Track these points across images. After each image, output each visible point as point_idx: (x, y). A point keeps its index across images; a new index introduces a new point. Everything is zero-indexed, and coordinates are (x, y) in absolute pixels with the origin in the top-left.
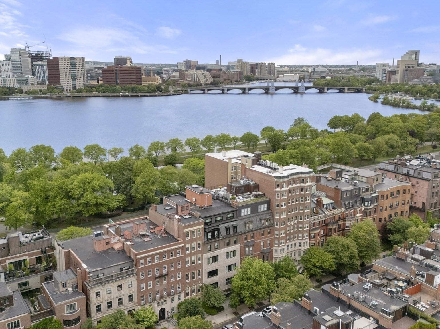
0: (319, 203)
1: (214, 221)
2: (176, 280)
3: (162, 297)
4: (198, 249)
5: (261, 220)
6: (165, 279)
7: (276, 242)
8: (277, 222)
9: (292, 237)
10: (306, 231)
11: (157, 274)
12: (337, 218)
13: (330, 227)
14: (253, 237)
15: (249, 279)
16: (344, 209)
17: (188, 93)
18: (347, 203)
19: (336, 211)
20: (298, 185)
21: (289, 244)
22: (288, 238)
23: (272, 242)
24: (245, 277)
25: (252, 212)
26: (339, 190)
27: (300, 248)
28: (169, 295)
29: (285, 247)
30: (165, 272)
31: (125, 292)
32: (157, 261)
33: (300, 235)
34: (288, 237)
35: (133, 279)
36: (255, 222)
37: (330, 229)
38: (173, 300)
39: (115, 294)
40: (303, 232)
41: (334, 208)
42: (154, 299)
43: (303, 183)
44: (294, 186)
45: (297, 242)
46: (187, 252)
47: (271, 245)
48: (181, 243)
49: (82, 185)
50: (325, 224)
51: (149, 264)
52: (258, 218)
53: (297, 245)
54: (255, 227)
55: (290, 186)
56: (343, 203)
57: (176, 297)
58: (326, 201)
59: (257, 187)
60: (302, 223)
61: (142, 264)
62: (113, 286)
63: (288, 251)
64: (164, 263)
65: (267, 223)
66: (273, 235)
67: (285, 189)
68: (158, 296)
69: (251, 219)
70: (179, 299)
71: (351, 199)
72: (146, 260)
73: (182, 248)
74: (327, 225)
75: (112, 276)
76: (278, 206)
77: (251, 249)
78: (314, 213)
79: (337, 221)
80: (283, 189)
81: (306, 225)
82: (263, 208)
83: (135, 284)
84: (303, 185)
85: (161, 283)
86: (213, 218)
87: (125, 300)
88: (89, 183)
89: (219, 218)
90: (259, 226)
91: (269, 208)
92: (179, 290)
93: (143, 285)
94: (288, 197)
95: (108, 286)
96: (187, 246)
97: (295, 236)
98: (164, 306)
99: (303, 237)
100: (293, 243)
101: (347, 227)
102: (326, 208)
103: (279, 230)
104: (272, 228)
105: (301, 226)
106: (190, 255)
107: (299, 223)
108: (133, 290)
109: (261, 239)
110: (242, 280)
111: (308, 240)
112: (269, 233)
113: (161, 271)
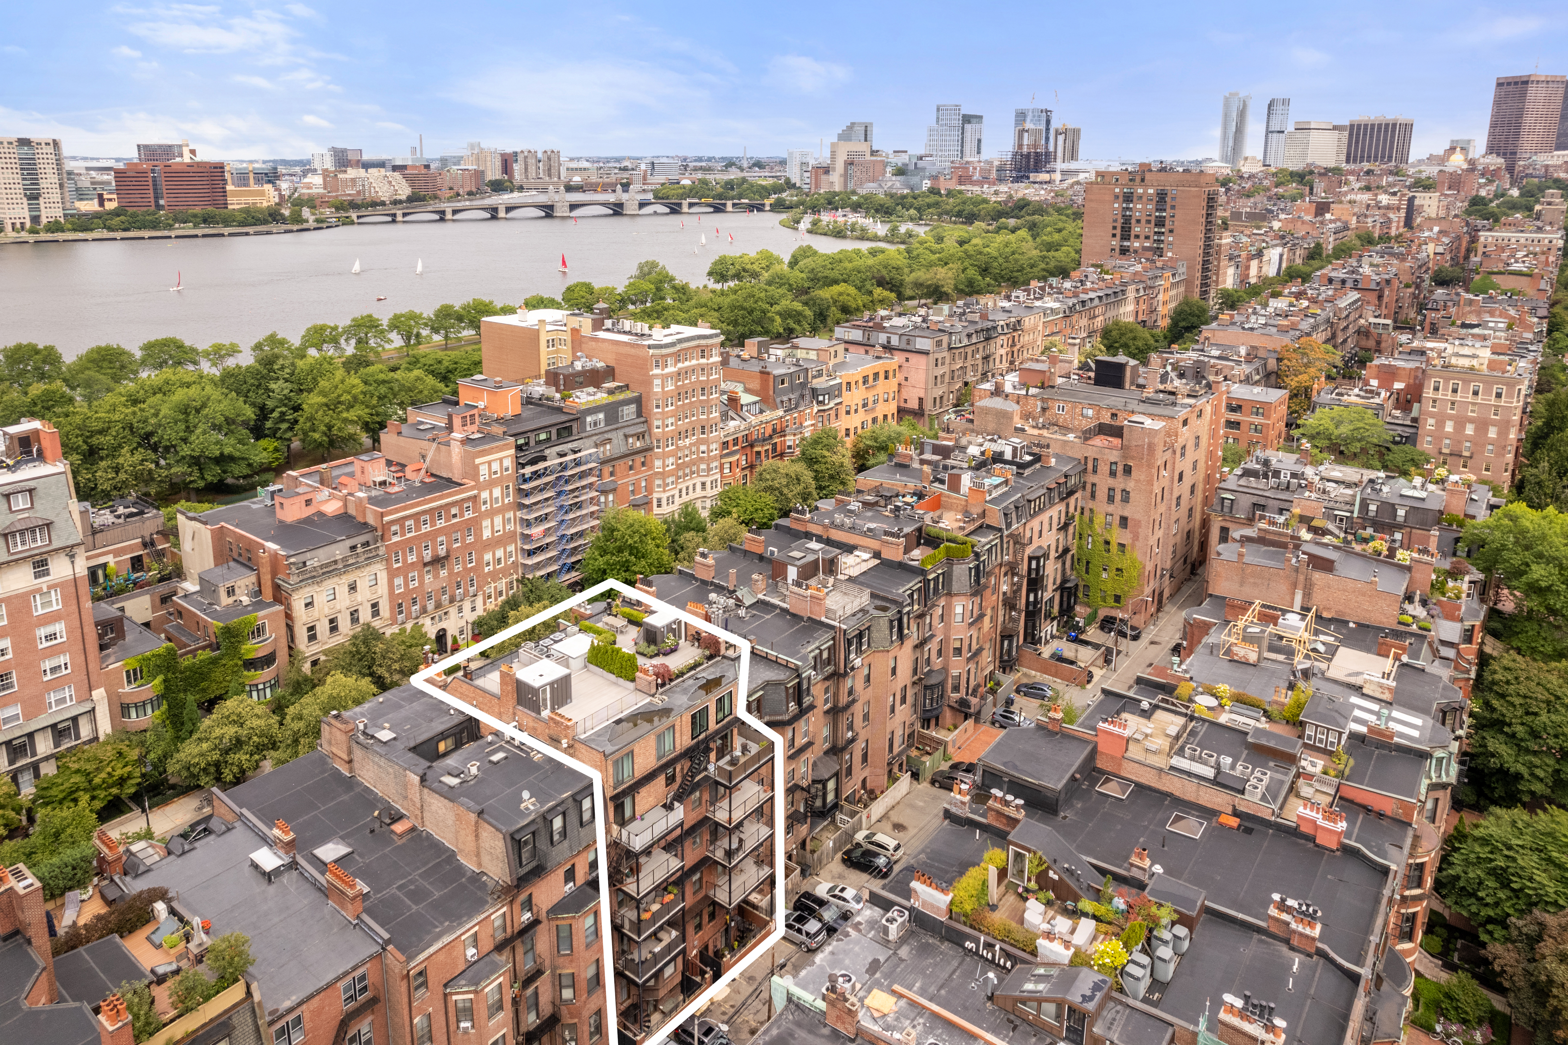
0: (733, 401)
1: (532, 443)
2: (465, 568)
3: (438, 606)
4: (506, 501)
5: (626, 437)
6: (443, 566)
7: (658, 482)
8: (658, 441)
9: (687, 471)
10: (714, 458)
11: (428, 556)
12: (769, 431)
13: (756, 449)
14: (612, 474)
16: (780, 413)
17: (352, 223)
18: (785, 399)
19: (768, 415)
20: (694, 362)
21: (683, 486)
22: (680, 473)
23: (649, 480)
24: (611, 546)
25: (608, 422)
26: (768, 373)
27: (704, 494)
28: (452, 600)
29: (676, 492)
30: (442, 551)
31: (364, 596)
32: (426, 529)
33: (703, 466)
34: (684, 469)
35: (379, 569)
36: (615, 441)
37: (758, 453)
38: (460, 610)
39: (344, 601)
40: (710, 459)
41: (761, 412)
42: (424, 611)
43: (703, 357)
44: (687, 364)
45: (698, 481)
46: (483, 508)
47: (649, 489)
48: (472, 488)
49: (182, 417)
50: (749, 443)
51: (409, 535)
52: (620, 433)
53: (699, 487)
54: (617, 453)
55: (680, 365)
56: (778, 400)
57: (467, 605)
58: (746, 399)
59: (610, 373)
60: (706, 442)
61: (395, 533)
62: (341, 584)
63: (682, 500)
64: (440, 531)
65: (638, 444)
66: (651, 468)
67: (670, 369)
68: (430, 606)
69: (607, 436)
70: (473, 609)
71: (792, 389)
72: (402, 527)
73: (474, 499)
74: (752, 446)
75: (336, 562)
76: (658, 407)
77: (611, 497)
79: (771, 437)
80: (667, 370)
81: (714, 446)
82: (629, 411)
83: (383, 577)
84: (703, 361)
85: (436, 576)
86: (532, 436)
87: (365, 613)
88: (198, 411)
89: (543, 436)
90: (623, 450)
91: (639, 414)
92: (472, 590)
93: (399, 581)
94: (677, 387)
95: (329, 584)
96: (485, 495)
97: (694, 468)
98: (443, 625)
99: (709, 469)
100: (690, 483)
101: (790, 447)
102: (748, 411)
103: (665, 456)
104: (648, 454)
105: (703, 448)
106: (492, 513)
107: (700, 442)
108: (380, 592)
109: (628, 476)
110: (604, 552)
111: (718, 476)
112: (643, 464)
113: (435, 549)
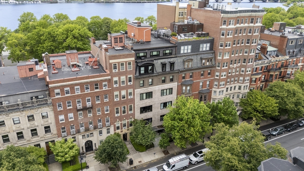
0: (263, 49)
1: (148, 56)
2: (103, 114)
3: (87, 130)
4: (129, 84)
5: (202, 59)
6: (90, 112)
7: (216, 83)
8: (219, 63)
9: (232, 79)
10: (248, 75)
11: (79, 106)
12: (279, 65)
13: (271, 73)
14: (191, 77)
15: (181, 120)
16: (287, 57)
18: (291, 51)
19: (280, 58)
20: (246, 25)
21: (229, 87)
22: (229, 80)
23: (211, 82)
25: (193, 50)
26: (285, 37)
27: (239, 91)
28: (95, 128)
29: (225, 89)
30: (89, 104)
31: (39, 123)
32: (78, 92)
33: (241, 78)
35: (47, 110)
36: (195, 61)
37: (272, 76)
38: (101, 133)
39: (25, 126)
40: (244, 76)
41: (277, 56)
42: (78, 132)
43: (252, 22)
44: (242, 25)
45: (237, 85)
46: (115, 86)
47: (211, 86)
48: (108, 75)
49: (65, 32)
50: (268, 70)
51: (66, 95)
52: (199, 57)
53: (237, 88)
54: (195, 66)
55: (238, 25)
56: (287, 51)
57: (104, 131)
58: (270, 49)
59: (201, 26)
60: (245, 67)
61: (58, 94)
62: (22, 117)
63: (227, 93)
64: (88, 95)
65: (208, 64)
66: (213, 76)
67: (231, 26)
68: (82, 129)
69: (190, 57)
70: (108, 132)
71: (296, 47)
72: (62, 90)
73: (109, 81)
74: (269, 71)
75: (18, 105)
76: (221, 46)
77: (188, 88)
78: (257, 58)
79: (280, 68)
81: (249, 69)
82: (205, 47)
83: (51, 115)
84: (252, 25)
85: (85, 116)
86: (148, 52)
87: (41, 131)
89: (155, 53)
90: (199, 65)
91: (211, 48)
92: (107, 124)
93: (62, 117)
94: (234, 37)
95: (15, 115)
96: (116, 79)
97: (236, 79)
98: (90, 139)
99: (244, 80)
100: (233, 86)
101: (288, 74)
102: (270, 55)
103: (221, 71)
104: (213, 69)
105: (243, 69)
106: (120, 89)
107: (242, 66)
108: (50, 121)
109: (200, 79)
111: (248, 84)
112: (209, 74)
113: (84, 103)
